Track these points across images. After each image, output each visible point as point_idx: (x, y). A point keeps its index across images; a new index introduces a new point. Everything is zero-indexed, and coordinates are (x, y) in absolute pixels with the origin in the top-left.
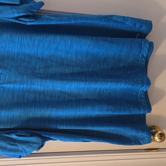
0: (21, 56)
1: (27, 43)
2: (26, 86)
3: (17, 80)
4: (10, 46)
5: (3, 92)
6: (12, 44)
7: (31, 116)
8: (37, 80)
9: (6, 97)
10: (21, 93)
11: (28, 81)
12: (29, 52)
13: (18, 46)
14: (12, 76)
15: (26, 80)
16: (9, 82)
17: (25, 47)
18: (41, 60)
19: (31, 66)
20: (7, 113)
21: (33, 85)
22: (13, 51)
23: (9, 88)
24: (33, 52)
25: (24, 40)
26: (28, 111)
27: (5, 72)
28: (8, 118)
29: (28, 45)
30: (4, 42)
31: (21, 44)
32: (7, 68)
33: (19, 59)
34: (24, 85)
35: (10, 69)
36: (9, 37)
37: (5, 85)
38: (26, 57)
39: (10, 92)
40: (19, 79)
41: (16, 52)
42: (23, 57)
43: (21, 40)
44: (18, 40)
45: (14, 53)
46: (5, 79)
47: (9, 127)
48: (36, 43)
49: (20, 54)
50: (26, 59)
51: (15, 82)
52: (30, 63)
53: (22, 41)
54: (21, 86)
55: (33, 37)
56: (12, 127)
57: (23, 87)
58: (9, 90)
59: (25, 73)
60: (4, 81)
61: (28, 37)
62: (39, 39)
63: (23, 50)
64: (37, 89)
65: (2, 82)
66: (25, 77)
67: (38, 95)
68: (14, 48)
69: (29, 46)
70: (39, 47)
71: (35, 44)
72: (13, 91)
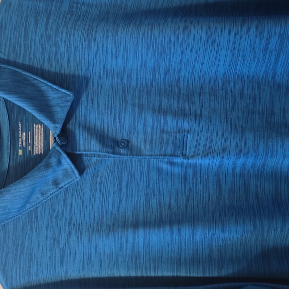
0: (232, 84)
1: (250, 45)
2: (251, 161)
3: (229, 144)
4: (206, 59)
5: (193, 179)
6: (213, 53)
7: (271, 244)
8: (283, 140)
9: (203, 192)
10: (238, 179)
11: (258, 147)
12: (253, 70)
13: (226, 57)
14: (215, 134)
15: (251, 143)
16: (208, 152)
17: (244, 57)
18: (284, 90)
19: (261, 106)
20: (209, 234)
21: (272, 156)
22: (214, 71)
23: (208, 168)
24: (263, 69)
25: (243, 38)
26: (266, 229)
27: (197, 125)
28: (212, 248)
29: (253, 50)
30: (191, 49)
31: (234, 50)
32: (200, 116)
33: (229, 92)
34: (247, 156)
35: (210, 118)
36: (204, 35)
37: (197, 161)
38: (246, 86)
39: (210, 178)
40: (235, 143)
41: (221, 76)
42: (238, 87)
43: (235, 38)
44: (226, 42)
45: (216, 76)
46: (198, 144)
47: (216, 274)
48: (274, 42)
49: (229, 80)
50: (246, 91)
51: (224, 151)
52: (257, 101)
53: (238, 41)
54: (240, 161)
55: (266, 29)
56: (224, 273)
57: (244, 165)
58: (208, 173)
59: (248, 125)
60: (195, 150)
61: (253, 30)
62: (282, 31)
63: (238, 68)
64: (281, 169)
65: (192, 153)
66: (250, 136)
67: (283, 184)
68: (216, 65)
69: (255, 55)
70: (282, 54)
71: (270, 46)
72: (219, 176)
